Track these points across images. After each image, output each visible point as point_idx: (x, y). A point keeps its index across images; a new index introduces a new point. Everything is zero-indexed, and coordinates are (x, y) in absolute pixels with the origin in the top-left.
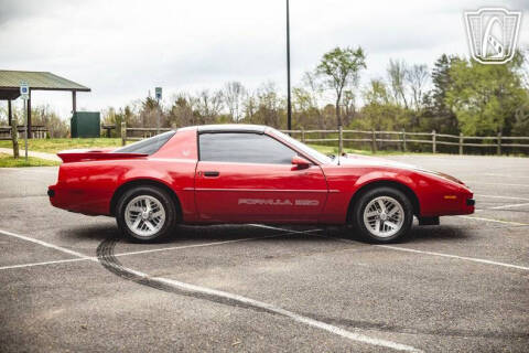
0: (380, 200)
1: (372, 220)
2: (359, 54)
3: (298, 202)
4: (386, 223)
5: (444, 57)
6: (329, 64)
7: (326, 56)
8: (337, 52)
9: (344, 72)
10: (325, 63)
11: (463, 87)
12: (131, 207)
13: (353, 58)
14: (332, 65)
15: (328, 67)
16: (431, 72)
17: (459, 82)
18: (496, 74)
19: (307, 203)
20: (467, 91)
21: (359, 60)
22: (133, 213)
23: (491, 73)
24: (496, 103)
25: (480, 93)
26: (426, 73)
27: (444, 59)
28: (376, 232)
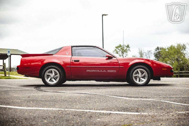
0: (139, 70)
1: (136, 78)
2: (128, 46)
3: (109, 71)
4: (141, 79)
5: (158, 47)
6: (117, 50)
7: (116, 47)
8: (120, 46)
9: (123, 53)
10: (116, 50)
11: (165, 57)
12: (47, 73)
13: (126, 48)
14: (118, 51)
15: (117, 51)
16: (153, 53)
17: (163, 56)
18: (176, 53)
19: (112, 71)
20: (166, 59)
21: (128, 49)
22: (47, 75)
23: (175, 53)
24: (177, 63)
25: (171, 59)
26: (151, 53)
27: (158, 48)
28: (137, 82)
